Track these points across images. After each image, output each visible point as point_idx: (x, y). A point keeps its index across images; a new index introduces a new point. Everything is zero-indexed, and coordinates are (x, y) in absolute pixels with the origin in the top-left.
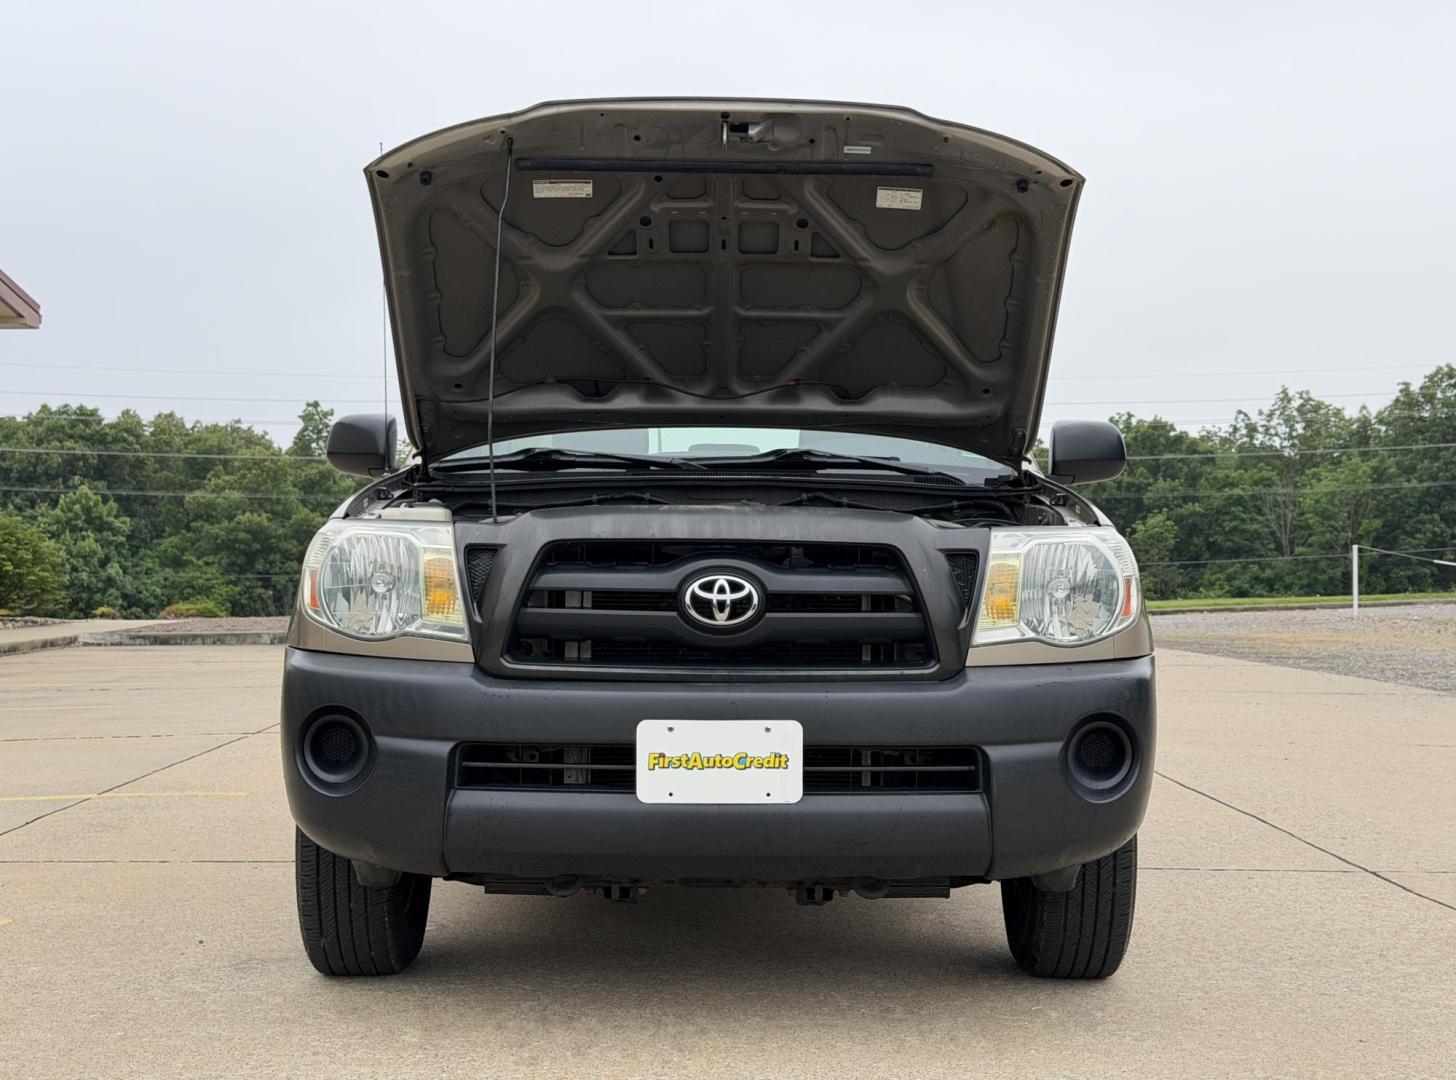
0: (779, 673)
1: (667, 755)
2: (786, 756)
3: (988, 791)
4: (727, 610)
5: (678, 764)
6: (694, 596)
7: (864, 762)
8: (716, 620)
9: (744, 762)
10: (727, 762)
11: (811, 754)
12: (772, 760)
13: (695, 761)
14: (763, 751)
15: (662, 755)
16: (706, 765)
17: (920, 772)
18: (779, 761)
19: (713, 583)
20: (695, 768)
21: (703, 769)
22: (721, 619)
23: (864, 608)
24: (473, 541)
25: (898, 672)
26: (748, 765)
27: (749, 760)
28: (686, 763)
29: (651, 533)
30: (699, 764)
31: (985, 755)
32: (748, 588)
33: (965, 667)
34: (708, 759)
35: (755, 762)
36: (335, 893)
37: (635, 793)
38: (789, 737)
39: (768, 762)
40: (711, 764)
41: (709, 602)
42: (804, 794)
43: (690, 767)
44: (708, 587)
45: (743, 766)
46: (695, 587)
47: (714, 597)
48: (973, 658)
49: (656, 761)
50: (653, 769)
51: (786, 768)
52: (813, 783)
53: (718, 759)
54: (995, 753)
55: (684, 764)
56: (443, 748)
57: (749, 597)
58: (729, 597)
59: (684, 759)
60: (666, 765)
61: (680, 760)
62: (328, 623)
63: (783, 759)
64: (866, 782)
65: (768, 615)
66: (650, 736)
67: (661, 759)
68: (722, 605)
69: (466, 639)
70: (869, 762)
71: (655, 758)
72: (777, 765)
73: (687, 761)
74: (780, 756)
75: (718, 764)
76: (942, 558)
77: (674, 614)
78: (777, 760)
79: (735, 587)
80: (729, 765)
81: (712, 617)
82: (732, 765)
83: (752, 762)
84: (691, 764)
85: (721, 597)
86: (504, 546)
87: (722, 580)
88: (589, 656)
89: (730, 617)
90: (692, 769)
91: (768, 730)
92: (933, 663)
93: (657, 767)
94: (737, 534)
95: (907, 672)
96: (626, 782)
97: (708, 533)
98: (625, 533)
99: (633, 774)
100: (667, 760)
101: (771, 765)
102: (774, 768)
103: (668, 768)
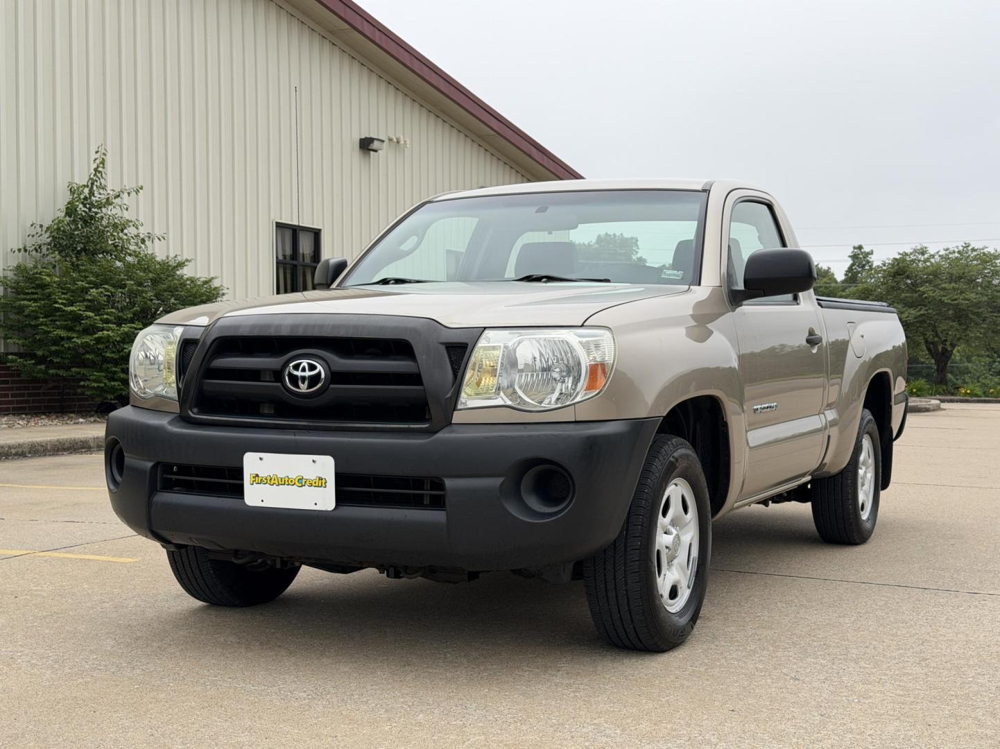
1: (260, 475)
2: (325, 479)
3: (447, 509)
4: (306, 382)
5: (265, 481)
6: (289, 373)
8: (301, 389)
9: (301, 482)
10: (292, 481)
11: (341, 479)
12: (317, 481)
13: (275, 480)
14: (311, 475)
15: (257, 475)
16: (280, 483)
17: (414, 495)
18: (321, 483)
19: (300, 364)
20: (275, 485)
21: (278, 485)
22: (303, 388)
24: (187, 337)
25: (406, 426)
26: (303, 484)
27: (304, 481)
28: (268, 481)
29: (270, 332)
30: (276, 482)
31: (444, 484)
32: (319, 368)
33: (451, 424)
34: (281, 479)
35: (308, 482)
37: (243, 499)
38: (325, 466)
39: (315, 482)
40: (283, 483)
41: (296, 376)
42: (336, 505)
44: (296, 367)
45: (301, 485)
46: (290, 367)
47: (299, 373)
48: (457, 417)
49: (254, 479)
50: (253, 484)
51: (326, 487)
52: (340, 498)
53: (287, 479)
54: (449, 483)
55: (269, 482)
57: (319, 373)
58: (308, 374)
59: (269, 478)
60: (259, 482)
61: (266, 479)
63: (324, 481)
65: (331, 386)
66: (253, 463)
67: (257, 478)
68: (303, 379)
69: (176, 398)
71: (253, 477)
72: (320, 485)
73: (271, 479)
74: (322, 479)
75: (287, 483)
76: (443, 348)
77: (279, 384)
78: (320, 481)
79: (312, 367)
80: (293, 483)
81: (299, 387)
82: (295, 484)
84: (273, 482)
85: (304, 374)
86: (199, 340)
87: (305, 363)
89: (309, 387)
90: (273, 485)
91: (314, 461)
92: (428, 421)
93: (255, 482)
94: (316, 333)
95: (412, 426)
96: (239, 491)
97: (300, 333)
98: (256, 333)
99: (242, 486)
100: (260, 479)
101: (317, 485)
102: (318, 486)
103: (261, 483)
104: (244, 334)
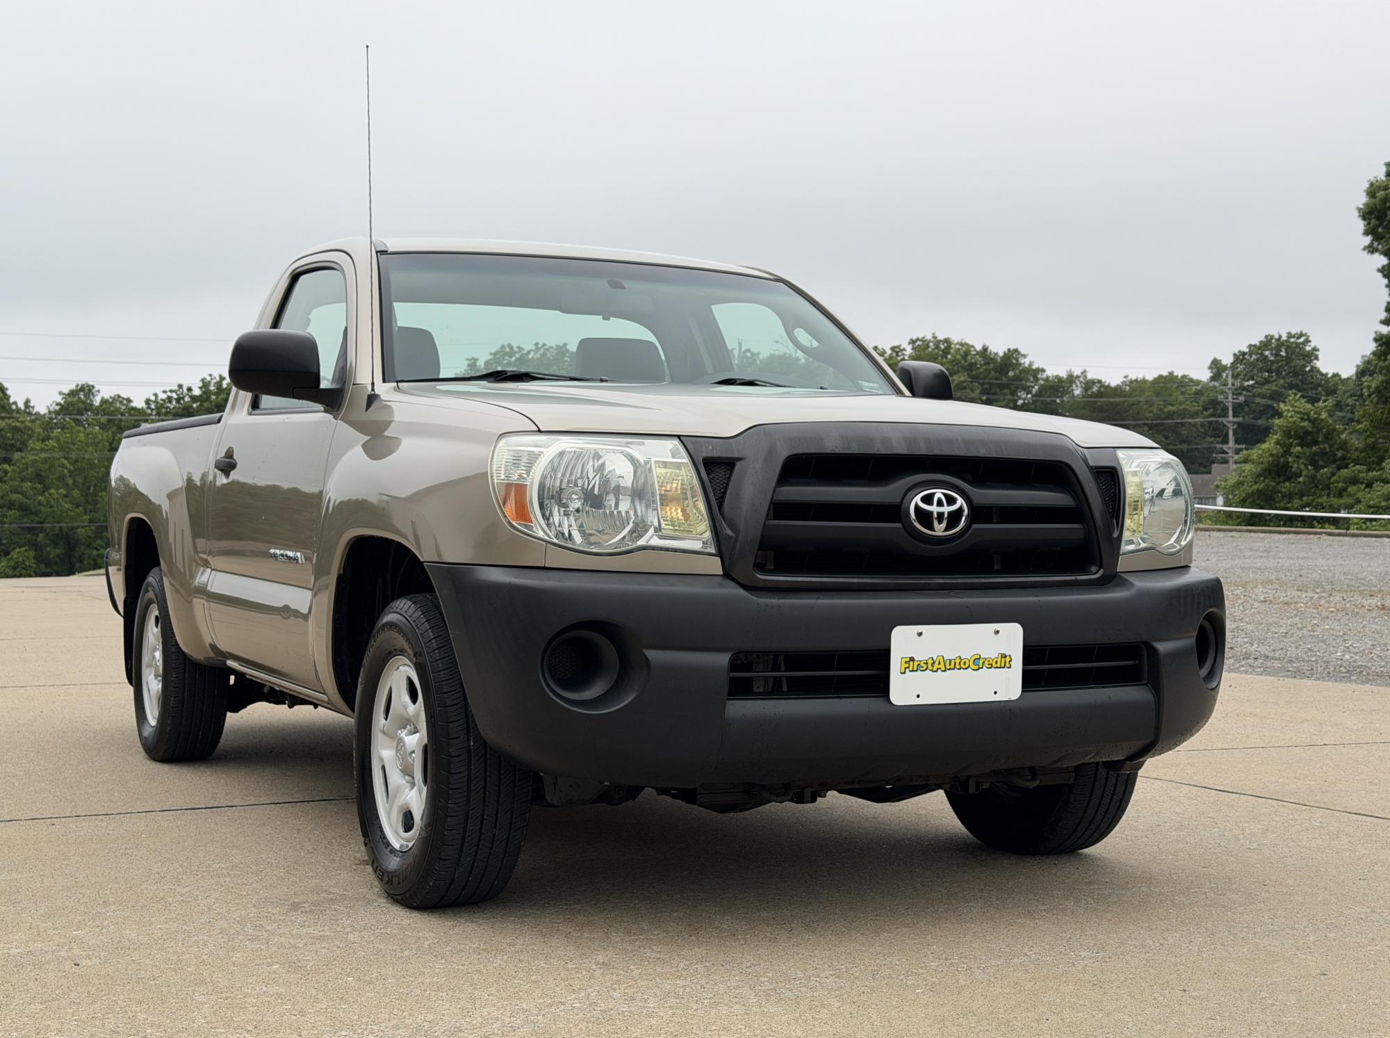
0: (983, 580)
1: (916, 659)
2: (1010, 656)
3: (1155, 684)
4: (944, 523)
5: (925, 666)
6: (917, 508)
8: (935, 531)
9: (978, 663)
10: (965, 663)
11: (1030, 654)
12: (999, 660)
13: (939, 664)
14: (991, 653)
15: (912, 659)
16: (948, 667)
17: (1097, 668)
18: (1004, 661)
19: (932, 495)
20: (939, 671)
21: (945, 671)
22: (939, 529)
24: (710, 455)
25: (1073, 578)
26: (981, 666)
27: (981, 661)
28: (931, 665)
29: (876, 448)
30: (942, 666)
31: (1155, 650)
32: (960, 501)
33: (1117, 572)
34: (950, 660)
35: (986, 663)
37: (888, 695)
38: (1012, 638)
39: (996, 662)
40: (952, 666)
41: (931, 513)
42: (1023, 691)
43: (935, 669)
44: (928, 500)
45: (977, 667)
46: (918, 499)
47: (934, 509)
48: (1122, 564)
49: (907, 665)
50: (904, 673)
51: (1010, 667)
52: (1030, 680)
53: (958, 661)
54: (1162, 647)
55: (930, 667)
56: (723, 659)
57: (960, 510)
58: (946, 509)
59: (930, 662)
60: (915, 669)
61: (927, 664)
62: (546, 538)
63: (1007, 659)
65: (975, 526)
66: (903, 641)
67: (911, 663)
68: (940, 515)
69: (714, 552)
71: (906, 662)
72: (1003, 665)
73: (933, 664)
75: (958, 666)
76: (1090, 472)
77: (899, 525)
79: (951, 501)
80: (966, 665)
81: (932, 528)
82: (969, 666)
83: (984, 662)
84: (936, 666)
85: (940, 509)
86: (740, 459)
87: (939, 494)
89: (947, 528)
90: (936, 671)
91: (997, 632)
92: (1093, 569)
93: (907, 670)
94: (946, 451)
95: (1079, 578)
96: (881, 686)
97: (923, 450)
98: (854, 449)
99: (887, 677)
100: (916, 663)
101: (998, 665)
102: (1000, 667)
103: (917, 671)
104: (837, 451)
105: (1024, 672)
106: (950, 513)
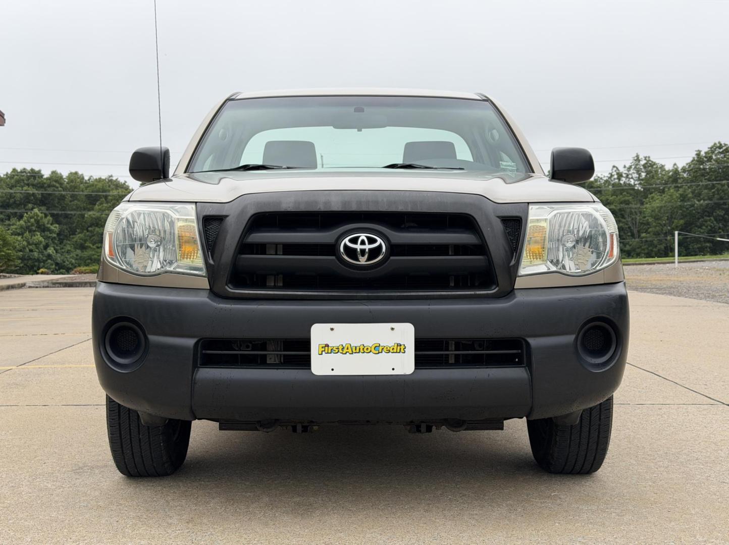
0: (399, 294)
1: (330, 346)
2: (404, 345)
3: (529, 366)
4: (366, 256)
5: (337, 351)
6: (346, 246)
7: (450, 349)
8: (360, 261)
9: (378, 349)
10: (367, 349)
11: (420, 344)
12: (395, 348)
13: (348, 349)
15: (327, 346)
16: (354, 351)
17: (487, 355)
18: (400, 348)
19: (358, 238)
20: (348, 353)
21: (352, 354)
22: (363, 261)
23: (450, 253)
24: (208, 214)
25: (473, 293)
26: (380, 351)
27: (381, 348)
28: (342, 350)
29: (319, 207)
30: (350, 350)
31: (528, 344)
32: (379, 241)
33: (514, 289)
34: (356, 348)
35: (385, 349)
36: (130, 429)
37: (310, 369)
38: (405, 333)
39: (393, 349)
40: (358, 351)
41: (356, 250)
42: (415, 369)
43: (344, 352)
44: (354, 241)
45: (377, 352)
46: (346, 241)
47: (358, 247)
48: (519, 283)
49: (323, 349)
50: (322, 354)
51: (404, 353)
52: (420, 361)
53: (362, 347)
54: (533, 342)
55: (341, 351)
56: (190, 342)
57: (380, 246)
58: (367, 247)
59: (341, 348)
60: (329, 352)
61: (338, 348)
62: (120, 266)
63: (402, 347)
64: (452, 361)
65: (392, 258)
66: (320, 334)
67: (327, 348)
68: (363, 252)
69: (204, 275)
70: (453, 348)
71: (322, 347)
72: (398, 351)
73: (343, 349)
74: (401, 345)
75: (362, 351)
76: (499, 220)
77: (333, 258)
78: (399, 348)
79: (371, 241)
80: (369, 351)
81: (357, 260)
82: (371, 351)
83: (382, 349)
84: (345, 351)
85: (363, 247)
86: (227, 216)
87: (363, 237)
88: (281, 285)
89: (368, 260)
90: (346, 354)
91: (393, 329)
92: (494, 287)
93: (323, 353)
94: (372, 208)
95: (478, 293)
96: (305, 362)
97: (354, 208)
98: (302, 208)
99: (309, 357)
100: (330, 349)
101: (395, 351)
102: (396, 352)
103: (331, 353)
104: (289, 210)
105: (416, 357)
106: (370, 250)
